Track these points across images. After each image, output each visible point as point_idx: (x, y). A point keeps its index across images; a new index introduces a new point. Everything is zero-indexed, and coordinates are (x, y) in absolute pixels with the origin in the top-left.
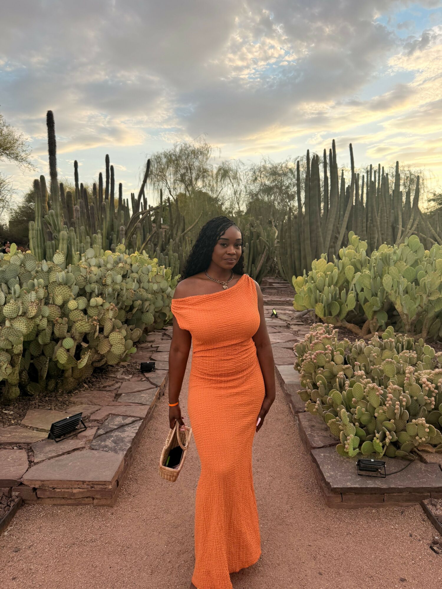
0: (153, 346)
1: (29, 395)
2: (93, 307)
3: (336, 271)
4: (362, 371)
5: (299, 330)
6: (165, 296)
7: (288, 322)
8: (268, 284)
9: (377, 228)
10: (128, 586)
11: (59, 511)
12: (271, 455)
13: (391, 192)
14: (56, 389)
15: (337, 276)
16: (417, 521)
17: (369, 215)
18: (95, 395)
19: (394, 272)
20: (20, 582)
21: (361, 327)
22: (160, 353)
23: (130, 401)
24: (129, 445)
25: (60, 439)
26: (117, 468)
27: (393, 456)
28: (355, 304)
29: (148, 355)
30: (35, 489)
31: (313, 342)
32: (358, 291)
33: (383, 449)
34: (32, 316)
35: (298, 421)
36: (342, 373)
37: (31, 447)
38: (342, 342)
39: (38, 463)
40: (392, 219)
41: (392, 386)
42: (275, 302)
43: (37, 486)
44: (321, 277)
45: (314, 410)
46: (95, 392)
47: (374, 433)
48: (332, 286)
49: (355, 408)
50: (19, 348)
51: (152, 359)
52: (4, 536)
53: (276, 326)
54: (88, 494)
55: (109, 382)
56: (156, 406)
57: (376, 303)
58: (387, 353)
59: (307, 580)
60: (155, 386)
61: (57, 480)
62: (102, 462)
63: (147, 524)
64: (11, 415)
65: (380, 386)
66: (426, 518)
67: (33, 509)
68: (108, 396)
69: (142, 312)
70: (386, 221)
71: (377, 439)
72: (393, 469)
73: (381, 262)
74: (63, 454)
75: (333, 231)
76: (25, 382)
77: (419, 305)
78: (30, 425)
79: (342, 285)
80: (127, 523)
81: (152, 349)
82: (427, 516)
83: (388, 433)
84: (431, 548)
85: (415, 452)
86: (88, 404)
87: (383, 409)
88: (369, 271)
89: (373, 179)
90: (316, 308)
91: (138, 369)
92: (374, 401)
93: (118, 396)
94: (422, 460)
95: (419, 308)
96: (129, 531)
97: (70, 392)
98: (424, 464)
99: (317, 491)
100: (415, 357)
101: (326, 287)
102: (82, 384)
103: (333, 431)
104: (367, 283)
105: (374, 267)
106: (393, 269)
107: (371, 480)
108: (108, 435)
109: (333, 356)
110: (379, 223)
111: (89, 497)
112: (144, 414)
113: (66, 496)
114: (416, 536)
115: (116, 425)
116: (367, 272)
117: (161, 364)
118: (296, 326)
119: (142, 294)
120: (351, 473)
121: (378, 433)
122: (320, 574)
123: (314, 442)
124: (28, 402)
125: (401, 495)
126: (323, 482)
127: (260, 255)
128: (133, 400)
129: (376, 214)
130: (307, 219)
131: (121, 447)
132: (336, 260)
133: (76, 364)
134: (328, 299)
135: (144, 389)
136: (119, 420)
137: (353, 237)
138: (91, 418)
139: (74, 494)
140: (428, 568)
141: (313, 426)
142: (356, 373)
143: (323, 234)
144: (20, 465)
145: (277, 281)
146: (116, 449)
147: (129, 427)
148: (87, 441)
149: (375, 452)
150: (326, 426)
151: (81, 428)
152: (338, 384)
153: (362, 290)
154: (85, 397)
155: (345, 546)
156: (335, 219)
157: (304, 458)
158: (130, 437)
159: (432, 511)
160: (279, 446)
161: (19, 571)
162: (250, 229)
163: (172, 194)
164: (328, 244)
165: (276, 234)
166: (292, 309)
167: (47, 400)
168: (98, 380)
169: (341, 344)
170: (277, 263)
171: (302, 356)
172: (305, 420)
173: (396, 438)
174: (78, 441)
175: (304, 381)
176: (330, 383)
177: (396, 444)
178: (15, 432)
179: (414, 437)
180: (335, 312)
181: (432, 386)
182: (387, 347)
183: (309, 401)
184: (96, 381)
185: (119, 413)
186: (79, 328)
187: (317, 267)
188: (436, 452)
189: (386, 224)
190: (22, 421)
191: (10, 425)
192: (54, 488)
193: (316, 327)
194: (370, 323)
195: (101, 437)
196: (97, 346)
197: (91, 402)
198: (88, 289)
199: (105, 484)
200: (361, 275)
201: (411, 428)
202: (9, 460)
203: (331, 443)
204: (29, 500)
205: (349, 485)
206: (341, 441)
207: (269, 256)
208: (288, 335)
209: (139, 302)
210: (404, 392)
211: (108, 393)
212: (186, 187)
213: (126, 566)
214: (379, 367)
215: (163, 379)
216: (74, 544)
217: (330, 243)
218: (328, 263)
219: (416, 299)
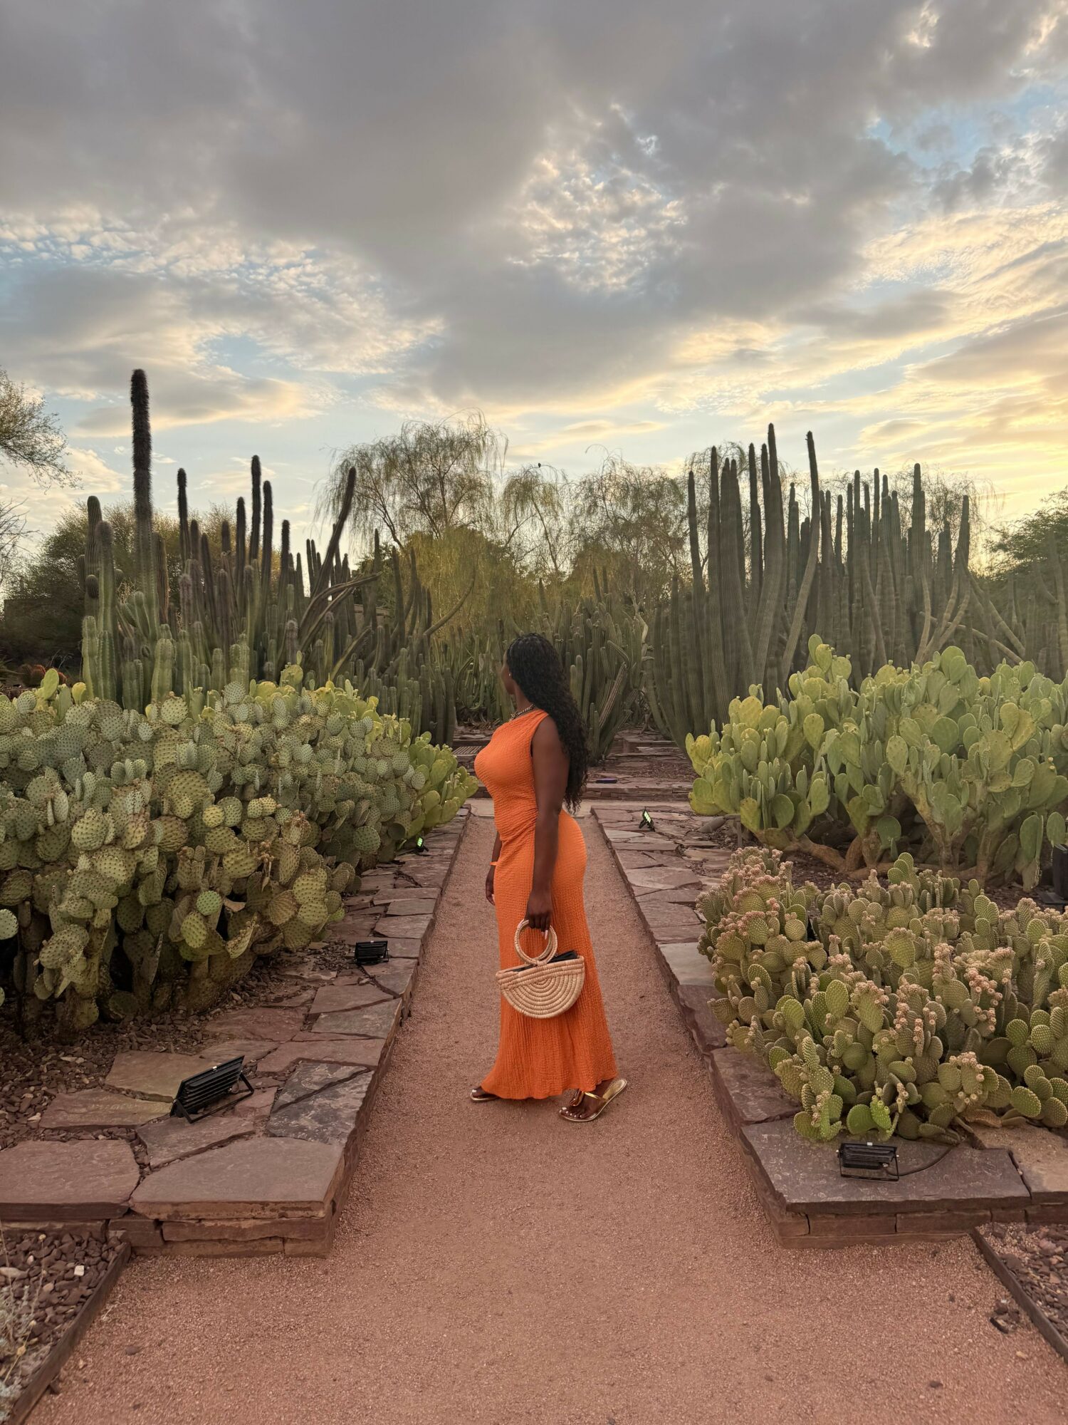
0: (375, 903)
1: (112, 1021)
2: (255, 819)
3: (782, 726)
4: (845, 955)
5: (705, 861)
6: (403, 786)
7: (680, 841)
8: (626, 748)
9: (875, 621)
10: (376, 1414)
11: (212, 1270)
12: (656, 1143)
13: (904, 533)
14: (171, 1006)
15: (786, 737)
16: (966, 1269)
17: (857, 586)
18: (259, 1017)
19: (911, 729)
20: (151, 1414)
21: (843, 852)
22: (394, 920)
23: (341, 1030)
24: (351, 1125)
25: (197, 1116)
26: (333, 1173)
27: (913, 1135)
28: (828, 800)
29: (368, 923)
30: (158, 1223)
31: (740, 892)
32: (834, 771)
33: (892, 1120)
34: (134, 846)
35: (710, 1068)
36: (802, 959)
37: (136, 1135)
38: (802, 891)
39: (158, 1167)
40: (908, 595)
41: (907, 985)
42: (645, 793)
43: (163, 1217)
44: (751, 738)
45: (746, 1041)
46: (258, 1012)
47: (873, 1088)
48: (776, 760)
49: (833, 1034)
50: (104, 917)
51: (377, 934)
52: (101, 1323)
53: (652, 851)
54: (275, 1231)
55: (286, 989)
56: (396, 1041)
57: (874, 799)
58: (897, 913)
59: (742, 1392)
60: (392, 997)
61: (207, 1202)
62: (299, 1163)
63: (402, 1293)
64: (81, 1066)
65: (883, 984)
66: (983, 1264)
67: (155, 1265)
68: (288, 1020)
69: (354, 827)
70: (894, 603)
71: (879, 1098)
72: (913, 1163)
73: (881, 705)
74: (210, 1147)
75: (774, 627)
76: (104, 990)
77: (968, 805)
78: (126, 1088)
79: (798, 757)
80: (358, 1291)
81: (374, 910)
82: (986, 1260)
83: (900, 1085)
84: (993, 1322)
85: (960, 1127)
86: (247, 1039)
87: (889, 1036)
88: (855, 727)
89: (862, 504)
90: (742, 809)
91: (348, 958)
92: (871, 1019)
93: (311, 1019)
94: (974, 1143)
95: (969, 810)
96: (365, 1306)
97: (203, 1012)
98: (977, 1152)
99: (756, 1215)
100: (956, 923)
101: (762, 763)
102: (229, 994)
103: (787, 1084)
104: (853, 753)
105: (867, 717)
106: (907, 723)
107: (868, 1186)
108: (302, 1104)
109: (783, 923)
110: (877, 609)
111: (275, 1237)
112: (374, 1057)
113: (226, 1237)
114: (962, 1300)
115: (316, 1083)
116: (852, 728)
117: (399, 946)
118: (698, 851)
119: (354, 786)
120: (827, 1172)
121: (881, 1086)
122: (769, 1379)
123: (748, 1111)
124: (112, 1036)
125: (929, 1217)
126: (768, 1193)
127: (609, 682)
128: (345, 1028)
129: (871, 588)
130: (714, 601)
131: (335, 1130)
132: (782, 701)
133: (224, 948)
134: (767, 790)
135: (368, 1002)
136: (320, 1073)
137: (819, 647)
138: (260, 1069)
139: (242, 1232)
140: (985, 1360)
141: (744, 1077)
142: (832, 959)
143: (751, 633)
144: (121, 1172)
145: (647, 740)
146: (324, 1133)
147: (345, 1086)
148: (257, 1118)
149: (876, 1129)
150: (771, 1077)
151: (240, 1092)
152: (794, 982)
153: (843, 769)
154: (238, 1023)
155: (817, 1324)
156: (779, 601)
157: (726, 1146)
158: (352, 1108)
159: (995, 1248)
160: (672, 1122)
161: (146, 1392)
162: (584, 623)
163: (398, 538)
164: (763, 656)
165: (645, 633)
166: (686, 810)
167: (154, 1029)
168: (262, 983)
169: (800, 894)
170: (646, 696)
171: (717, 922)
172: (727, 1065)
173: (917, 1097)
174: (236, 1119)
175: (723, 979)
176: (779, 981)
177: (918, 1110)
178: (95, 1103)
179: (953, 1094)
180: (784, 820)
181: (989, 985)
182: (897, 901)
183: (735, 1021)
184: (257, 986)
185: (320, 1058)
186: (232, 869)
187: (742, 716)
188: (1004, 1126)
189: (894, 611)
190: (108, 1079)
191: (80, 1089)
192: (200, 1220)
193: (745, 857)
194: (863, 844)
195: (288, 1108)
196: (266, 907)
197: (253, 1034)
198: (238, 778)
199: (309, 1209)
200: (838, 737)
201: (948, 1075)
202: (94, 1162)
203: (783, 1112)
204: (145, 1248)
205: (823, 1197)
206: (804, 1105)
207: (628, 683)
208: (679, 871)
209: (350, 804)
210: (933, 999)
211: (287, 1012)
212: (432, 523)
213: (367, 1376)
214: (880, 945)
215: (408, 980)
216: (252, 1336)
217: (768, 656)
218: (764, 706)
219: (960, 790)
